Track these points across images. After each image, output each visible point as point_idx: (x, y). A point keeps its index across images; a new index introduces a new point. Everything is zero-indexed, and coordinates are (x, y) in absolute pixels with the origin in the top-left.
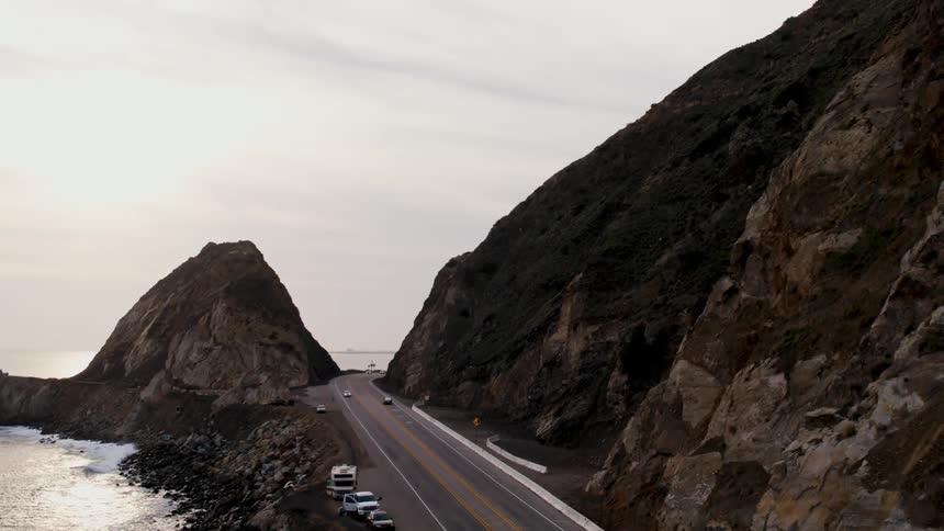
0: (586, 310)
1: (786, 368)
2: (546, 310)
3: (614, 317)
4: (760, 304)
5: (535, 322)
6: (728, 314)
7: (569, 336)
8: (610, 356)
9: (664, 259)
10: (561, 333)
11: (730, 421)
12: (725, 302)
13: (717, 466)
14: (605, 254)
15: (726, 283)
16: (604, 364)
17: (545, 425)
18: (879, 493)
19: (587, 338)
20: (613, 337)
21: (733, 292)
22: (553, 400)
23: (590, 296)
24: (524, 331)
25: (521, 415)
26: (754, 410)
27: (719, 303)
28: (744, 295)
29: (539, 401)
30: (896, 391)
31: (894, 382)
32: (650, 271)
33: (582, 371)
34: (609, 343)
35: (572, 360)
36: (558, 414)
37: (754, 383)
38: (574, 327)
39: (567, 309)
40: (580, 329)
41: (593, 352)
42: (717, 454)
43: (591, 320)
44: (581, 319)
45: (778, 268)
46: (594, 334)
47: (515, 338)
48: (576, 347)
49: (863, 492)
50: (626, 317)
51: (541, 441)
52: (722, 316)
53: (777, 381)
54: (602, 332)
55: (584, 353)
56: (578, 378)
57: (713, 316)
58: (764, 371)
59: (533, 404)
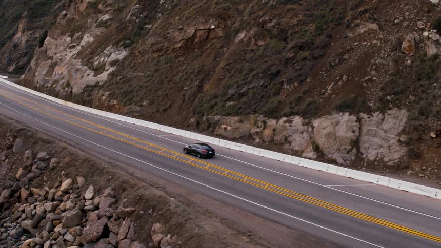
0: (27, 26)
1: (72, 36)
2: (16, 27)
3: (38, 28)
4: (73, 19)
5: (11, 32)
6: (64, 22)
7: (21, 36)
8: (36, 42)
9: (57, 6)
10: (19, 35)
11: (56, 51)
12: (63, 19)
13: (50, 64)
14: (36, 4)
15: (64, 12)
16: (34, 45)
17: (11, 68)
18: (77, 60)
19: (28, 36)
20: (37, 35)
21: (66, 15)
22: (15, 59)
23: (29, 20)
24: (7, 36)
25: (5, 66)
26: (62, 48)
27: (61, 19)
28: (69, 16)
29: (10, 60)
30: (88, 37)
31: (88, 35)
32: (52, 11)
33: (26, 48)
34: (36, 37)
35: (22, 44)
36: (16, 64)
37: (63, 40)
38: (23, 32)
39: (21, 26)
40: (25, 32)
41: (30, 41)
42: (50, 61)
43: (29, 29)
44: (26, 29)
45: (78, 8)
46: (31, 34)
47: (3, 38)
48: (24, 39)
49: (73, 60)
50: (42, 28)
51: (10, 73)
52: (62, 23)
53: (69, 39)
54: (34, 33)
55: (27, 42)
56: (24, 51)
57: (59, 23)
58: (66, 36)
59: (9, 62)
